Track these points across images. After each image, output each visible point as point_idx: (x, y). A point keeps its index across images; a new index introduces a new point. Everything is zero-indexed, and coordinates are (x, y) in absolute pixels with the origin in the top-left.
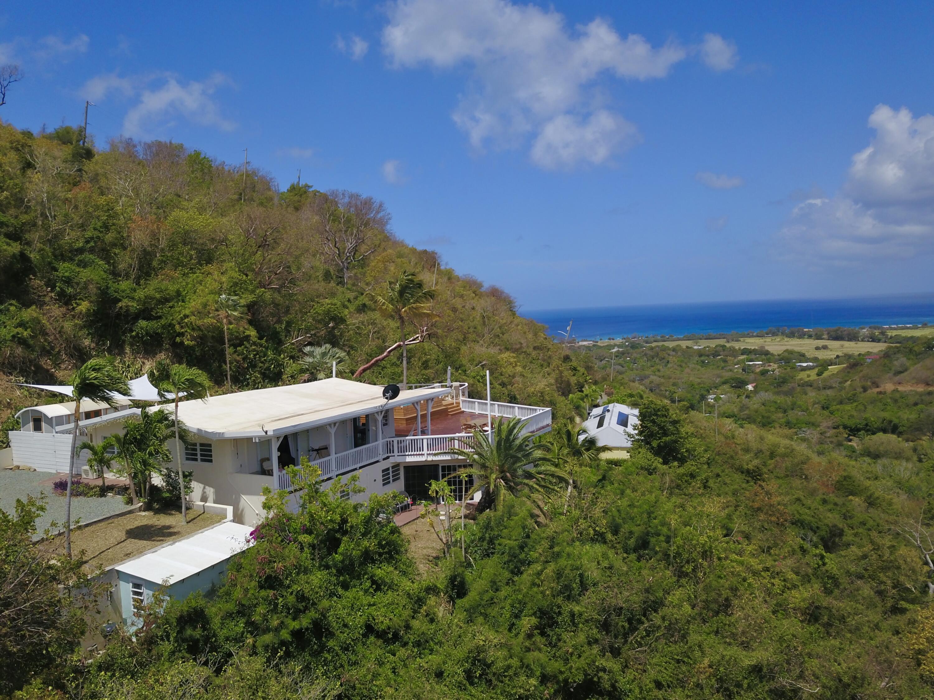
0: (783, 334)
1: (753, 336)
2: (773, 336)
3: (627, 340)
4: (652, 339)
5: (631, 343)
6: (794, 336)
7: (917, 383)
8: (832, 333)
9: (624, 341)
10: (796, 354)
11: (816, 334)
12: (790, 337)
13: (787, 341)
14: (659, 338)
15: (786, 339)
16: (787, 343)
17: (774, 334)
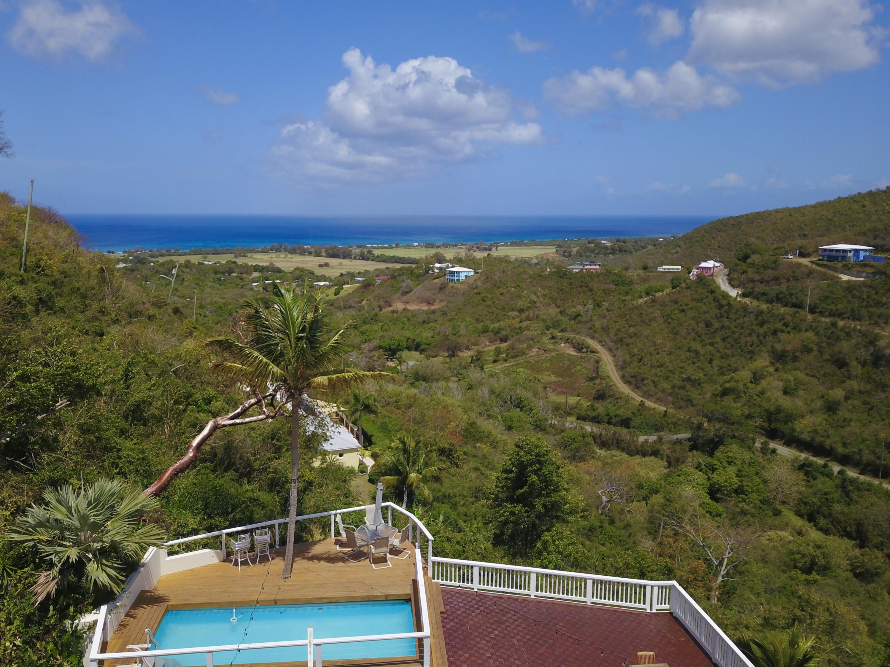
0: (285, 250)
1: (258, 252)
2: (276, 252)
3: (130, 254)
4: (158, 253)
5: (135, 257)
6: (296, 253)
7: (421, 303)
8: (329, 251)
9: (127, 255)
10: (306, 272)
11: (316, 251)
12: (292, 254)
13: (291, 258)
14: (164, 252)
15: (290, 256)
16: (291, 260)
17: (278, 250)
